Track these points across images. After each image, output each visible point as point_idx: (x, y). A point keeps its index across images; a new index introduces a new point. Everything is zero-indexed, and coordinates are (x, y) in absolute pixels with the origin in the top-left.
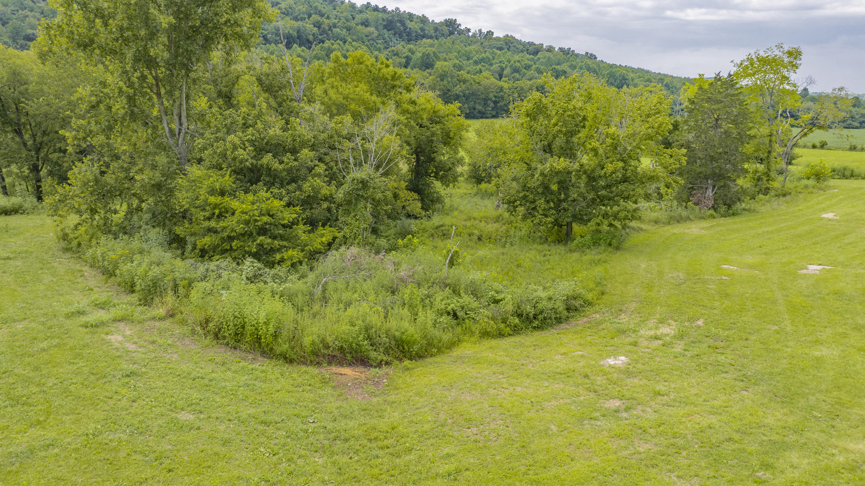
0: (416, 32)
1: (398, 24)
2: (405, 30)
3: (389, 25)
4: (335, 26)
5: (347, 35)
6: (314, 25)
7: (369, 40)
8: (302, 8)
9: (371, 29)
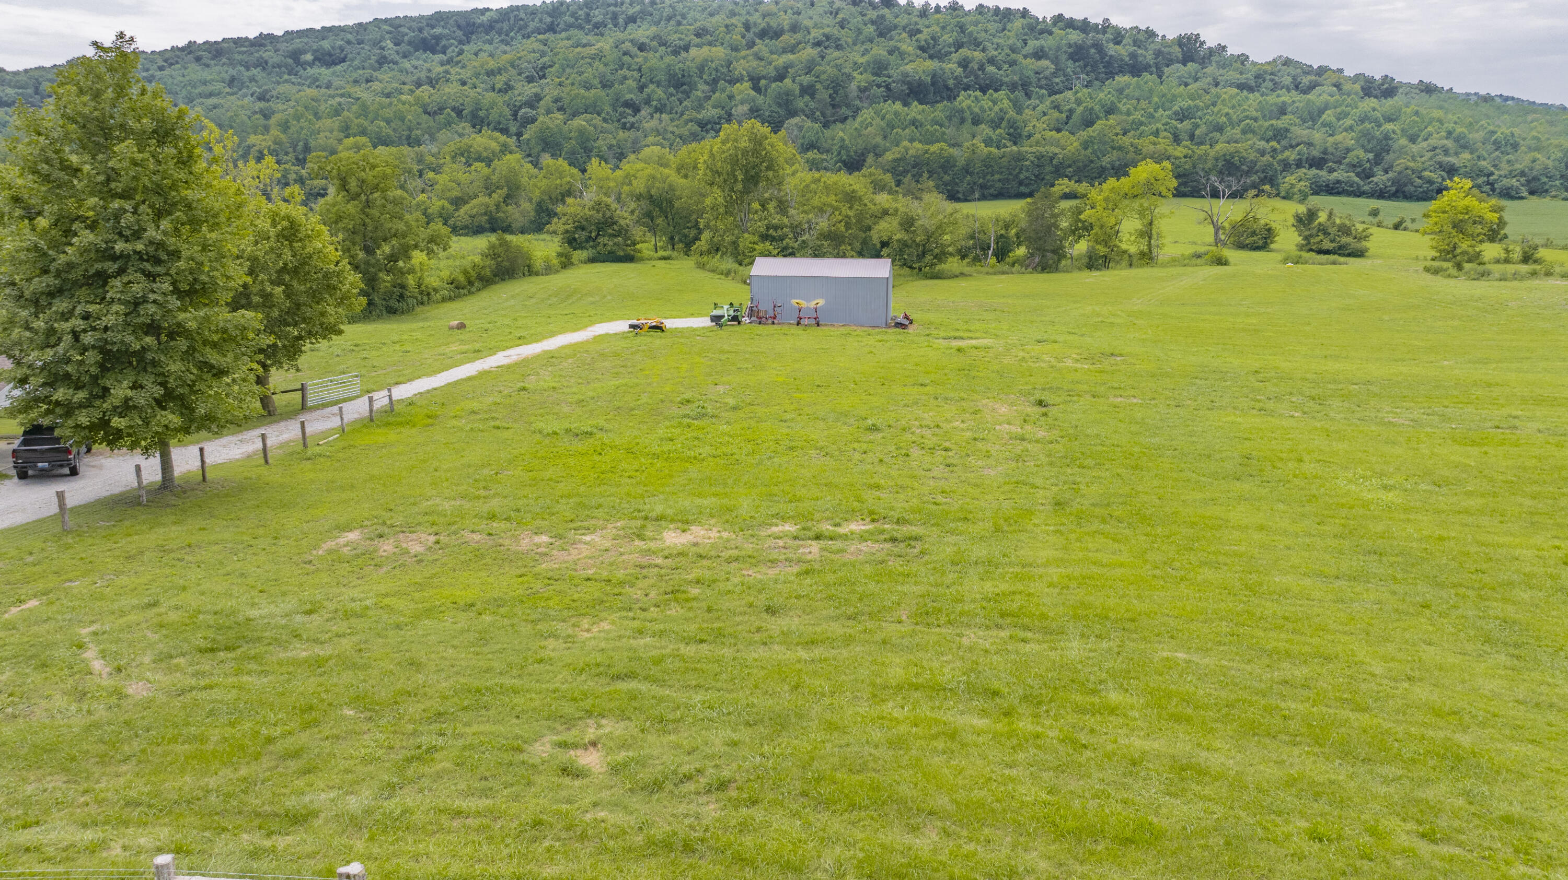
0: (1122, 60)
1: (1093, 51)
2: (1103, 58)
3: (1078, 53)
4: (991, 61)
5: (1006, 75)
6: (960, 64)
7: (1039, 80)
8: (947, 38)
9: (1045, 63)
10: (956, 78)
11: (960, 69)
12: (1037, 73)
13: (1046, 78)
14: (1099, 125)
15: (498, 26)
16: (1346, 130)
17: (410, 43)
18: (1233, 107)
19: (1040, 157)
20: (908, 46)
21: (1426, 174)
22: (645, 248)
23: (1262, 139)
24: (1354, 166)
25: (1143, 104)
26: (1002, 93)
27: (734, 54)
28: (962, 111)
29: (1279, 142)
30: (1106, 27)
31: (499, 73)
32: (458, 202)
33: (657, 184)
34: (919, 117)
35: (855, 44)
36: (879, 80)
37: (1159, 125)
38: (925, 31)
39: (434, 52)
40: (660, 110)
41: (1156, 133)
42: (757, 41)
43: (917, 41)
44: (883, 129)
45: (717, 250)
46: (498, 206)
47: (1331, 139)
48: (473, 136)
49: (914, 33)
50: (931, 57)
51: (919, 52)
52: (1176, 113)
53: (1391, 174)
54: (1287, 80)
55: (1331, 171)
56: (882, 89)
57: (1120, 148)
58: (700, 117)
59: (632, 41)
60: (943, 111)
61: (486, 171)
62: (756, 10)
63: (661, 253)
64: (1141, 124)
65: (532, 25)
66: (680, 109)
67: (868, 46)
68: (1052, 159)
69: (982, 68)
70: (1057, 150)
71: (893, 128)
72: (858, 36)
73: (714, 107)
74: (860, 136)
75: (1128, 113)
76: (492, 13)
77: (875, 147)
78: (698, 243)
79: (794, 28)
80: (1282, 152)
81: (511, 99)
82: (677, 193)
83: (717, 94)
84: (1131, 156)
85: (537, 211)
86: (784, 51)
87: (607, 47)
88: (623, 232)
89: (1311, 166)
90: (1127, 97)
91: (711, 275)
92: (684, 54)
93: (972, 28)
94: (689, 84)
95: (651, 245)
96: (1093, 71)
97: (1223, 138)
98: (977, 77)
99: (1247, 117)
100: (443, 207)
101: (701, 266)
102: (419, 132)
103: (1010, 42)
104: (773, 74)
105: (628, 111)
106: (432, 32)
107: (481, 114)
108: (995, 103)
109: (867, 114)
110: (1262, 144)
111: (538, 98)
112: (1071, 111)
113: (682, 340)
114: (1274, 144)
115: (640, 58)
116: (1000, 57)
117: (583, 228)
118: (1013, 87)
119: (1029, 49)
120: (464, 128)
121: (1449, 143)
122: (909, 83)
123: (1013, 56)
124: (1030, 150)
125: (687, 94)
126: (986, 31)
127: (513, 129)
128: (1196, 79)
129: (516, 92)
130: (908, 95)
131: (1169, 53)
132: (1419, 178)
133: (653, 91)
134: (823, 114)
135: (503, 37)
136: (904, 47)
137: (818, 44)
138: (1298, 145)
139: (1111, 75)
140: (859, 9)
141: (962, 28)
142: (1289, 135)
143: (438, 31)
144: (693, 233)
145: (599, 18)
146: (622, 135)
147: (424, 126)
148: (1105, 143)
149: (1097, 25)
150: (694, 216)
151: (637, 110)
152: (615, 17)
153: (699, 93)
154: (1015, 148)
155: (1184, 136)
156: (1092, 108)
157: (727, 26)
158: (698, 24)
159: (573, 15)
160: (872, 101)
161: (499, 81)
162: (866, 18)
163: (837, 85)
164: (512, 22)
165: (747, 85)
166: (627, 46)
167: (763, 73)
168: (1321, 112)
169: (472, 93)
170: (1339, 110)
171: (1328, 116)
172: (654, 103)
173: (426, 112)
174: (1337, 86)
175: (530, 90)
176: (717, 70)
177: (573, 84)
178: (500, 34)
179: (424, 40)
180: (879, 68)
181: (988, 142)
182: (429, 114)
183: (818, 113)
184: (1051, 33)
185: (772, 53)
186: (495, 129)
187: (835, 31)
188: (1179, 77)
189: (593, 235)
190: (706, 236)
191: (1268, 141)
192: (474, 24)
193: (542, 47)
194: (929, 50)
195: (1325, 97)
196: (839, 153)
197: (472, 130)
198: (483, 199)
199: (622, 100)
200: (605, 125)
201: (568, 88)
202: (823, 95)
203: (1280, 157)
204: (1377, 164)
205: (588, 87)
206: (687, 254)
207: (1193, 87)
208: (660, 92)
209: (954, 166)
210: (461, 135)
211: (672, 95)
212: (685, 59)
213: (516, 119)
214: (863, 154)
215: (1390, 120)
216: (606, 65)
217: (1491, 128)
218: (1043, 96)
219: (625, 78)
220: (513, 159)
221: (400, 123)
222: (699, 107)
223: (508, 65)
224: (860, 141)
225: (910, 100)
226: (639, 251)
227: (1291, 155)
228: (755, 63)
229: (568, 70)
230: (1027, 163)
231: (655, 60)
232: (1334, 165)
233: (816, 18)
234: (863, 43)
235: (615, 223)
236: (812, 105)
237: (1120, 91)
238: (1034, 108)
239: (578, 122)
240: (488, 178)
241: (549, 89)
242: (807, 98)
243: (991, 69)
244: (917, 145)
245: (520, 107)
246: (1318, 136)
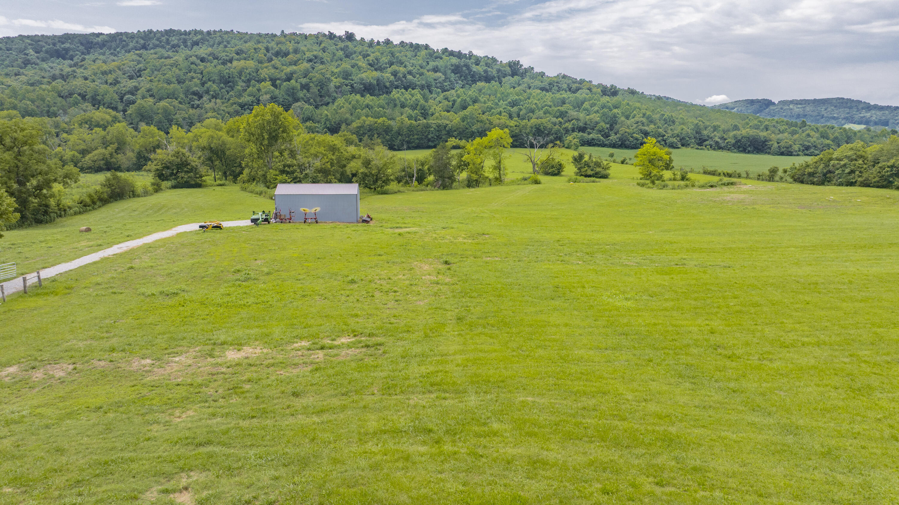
0: (480, 74)
1: (464, 68)
2: (470, 72)
3: (456, 69)
4: (410, 73)
5: (418, 80)
6: (392, 74)
7: (436, 83)
8: (384, 59)
9: (439, 74)
10: (390, 82)
11: (393, 77)
12: (435, 80)
13: (440, 83)
14: (470, 108)
15: (109, 44)
16: (595, 112)
17: (47, 52)
18: (539, 100)
19: (439, 126)
20: (362, 63)
21: (635, 135)
22: (208, 179)
23: (554, 117)
24: (601, 131)
25: (492, 97)
26: (416, 91)
27: (260, 65)
28: (395, 100)
29: (562, 119)
30: (471, 55)
31: (110, 73)
32: (84, 152)
33: (215, 141)
34: (370, 103)
35: (332, 61)
36: (347, 82)
37: (501, 109)
38: (372, 55)
39: (64, 59)
40: (215, 97)
41: (500, 113)
42: (274, 58)
43: (368, 60)
44: (350, 110)
45: (254, 180)
46: (111, 154)
47: (588, 117)
48: (93, 111)
49: (365, 56)
50: (376, 70)
51: (369, 67)
52: (510, 103)
53: (618, 135)
54: (565, 86)
55: (589, 133)
56: (349, 87)
57: (481, 121)
58: (240, 101)
59: (196, 56)
60: (384, 100)
61: (103, 133)
62: (273, 40)
63: (218, 182)
64: (492, 108)
65: (131, 45)
66: (227, 97)
67: (339, 62)
68: (445, 127)
69: (405, 76)
70: (448, 122)
71: (356, 109)
72: (333, 57)
73: (248, 96)
74: (337, 113)
75: (485, 103)
76: (104, 36)
77: (346, 120)
78: (241, 176)
79: (296, 51)
80: (565, 124)
81: (118, 89)
82: (227, 146)
83: (251, 88)
84: (487, 125)
85: (137, 158)
86: (290, 64)
87: (181, 59)
88: (194, 170)
89: (579, 131)
90: (484, 93)
91: (250, 194)
92: (229, 65)
93: (398, 54)
94: (233, 82)
95: (212, 178)
96: (465, 79)
97: (534, 116)
98: (402, 81)
99: (546, 105)
100: (74, 156)
101: (244, 189)
102: (55, 109)
103: (420, 62)
104: (284, 77)
105: (194, 97)
106: (62, 46)
107: (99, 98)
108: (413, 96)
109: (340, 101)
110: (554, 120)
111: (137, 89)
112: (454, 101)
113: (234, 234)
114: (560, 119)
115: (202, 66)
116: (414, 71)
117: (168, 168)
118: (422, 87)
119: (430, 66)
120: (87, 107)
121: (644, 120)
122: (364, 84)
123: (422, 70)
124: (433, 122)
125: (232, 88)
126: (406, 56)
127: (120, 107)
128: (519, 85)
129: (122, 85)
130: (364, 91)
131: (505, 71)
132: (632, 137)
133: (211, 85)
134: (315, 101)
135: (112, 51)
136: (360, 64)
137: (310, 61)
138: (572, 120)
139: (474, 82)
140: (333, 41)
141: (393, 54)
142: (567, 115)
143: (67, 45)
144: (238, 170)
145: (176, 42)
146: (191, 111)
147: (59, 104)
148: (473, 118)
149: (465, 54)
150: (239, 160)
151: (200, 97)
152: (185, 42)
153: (239, 88)
154: (425, 121)
155: (514, 115)
156: (466, 100)
157: (255, 49)
158: (238, 47)
159: (158, 40)
160: (343, 94)
161: (110, 78)
162: (337, 47)
163: (322, 85)
164: (118, 42)
165: (269, 83)
166: (194, 59)
167: (279, 76)
168: (583, 103)
169: (92, 85)
170: (591, 102)
171: (586, 105)
172: (212, 93)
173: (60, 96)
174: (590, 89)
175: (131, 84)
176: (250, 74)
177: (159, 81)
178: (110, 50)
179: (57, 51)
180: (346, 75)
181: (410, 117)
182: (62, 97)
183: (312, 100)
184: (441, 58)
185: (283, 65)
186: (108, 107)
187: (320, 54)
188: (510, 84)
189: (175, 172)
190: (246, 171)
191: (557, 118)
192: (92, 42)
193: (138, 58)
194: (374, 66)
195: (584, 95)
196: (325, 123)
197: (92, 107)
198: (101, 150)
199: (191, 91)
200: (180, 106)
201: (156, 83)
202: (314, 89)
203: (564, 126)
204: (611, 130)
205: (169, 82)
206: (235, 181)
207: (518, 89)
208: (215, 86)
209: (392, 130)
210: (84, 111)
211: (222, 88)
212: (230, 68)
213: (122, 102)
214: (339, 124)
215: (616, 107)
216: (180, 70)
217: (662, 112)
218: (439, 93)
219: (193, 78)
220: (121, 126)
221: (42, 102)
222: (240, 96)
223: (116, 69)
224: (337, 116)
225: (365, 93)
226: (205, 181)
227: (569, 125)
228: (273, 71)
229: (156, 73)
230: (432, 129)
231: (211, 68)
232: (591, 131)
233: (308, 46)
234: (337, 61)
235: (189, 164)
236: (308, 95)
237: (480, 90)
238: (435, 99)
239: (163, 103)
240: (104, 137)
241: (144, 83)
242: (305, 91)
243: (409, 77)
244: (370, 119)
245: (125, 94)
246: (582, 115)
